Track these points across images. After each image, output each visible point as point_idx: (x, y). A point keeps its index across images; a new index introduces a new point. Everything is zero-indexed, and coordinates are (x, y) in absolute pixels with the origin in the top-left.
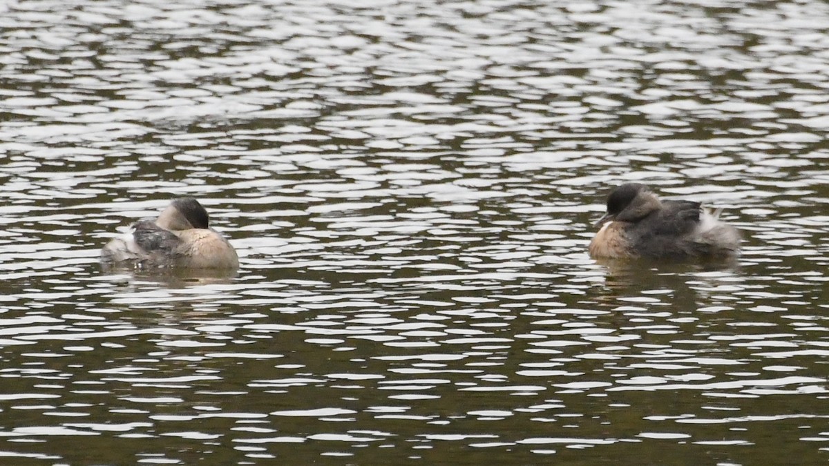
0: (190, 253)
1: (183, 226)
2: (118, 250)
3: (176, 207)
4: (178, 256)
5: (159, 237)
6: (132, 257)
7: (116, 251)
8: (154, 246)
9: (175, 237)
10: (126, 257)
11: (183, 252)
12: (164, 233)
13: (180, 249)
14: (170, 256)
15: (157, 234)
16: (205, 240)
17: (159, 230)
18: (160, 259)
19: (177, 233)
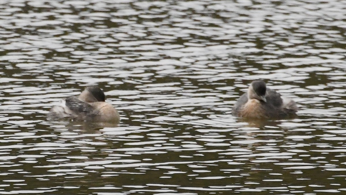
0: (99, 114)
1: (93, 100)
2: (60, 112)
3: (89, 91)
4: (94, 116)
5: (81, 106)
6: (68, 116)
7: (59, 113)
8: (80, 110)
9: (90, 106)
10: (65, 116)
11: (96, 114)
12: (84, 104)
13: (94, 112)
14: (89, 116)
15: (80, 104)
16: (105, 107)
17: (81, 102)
18: (84, 117)
19: (91, 104)
